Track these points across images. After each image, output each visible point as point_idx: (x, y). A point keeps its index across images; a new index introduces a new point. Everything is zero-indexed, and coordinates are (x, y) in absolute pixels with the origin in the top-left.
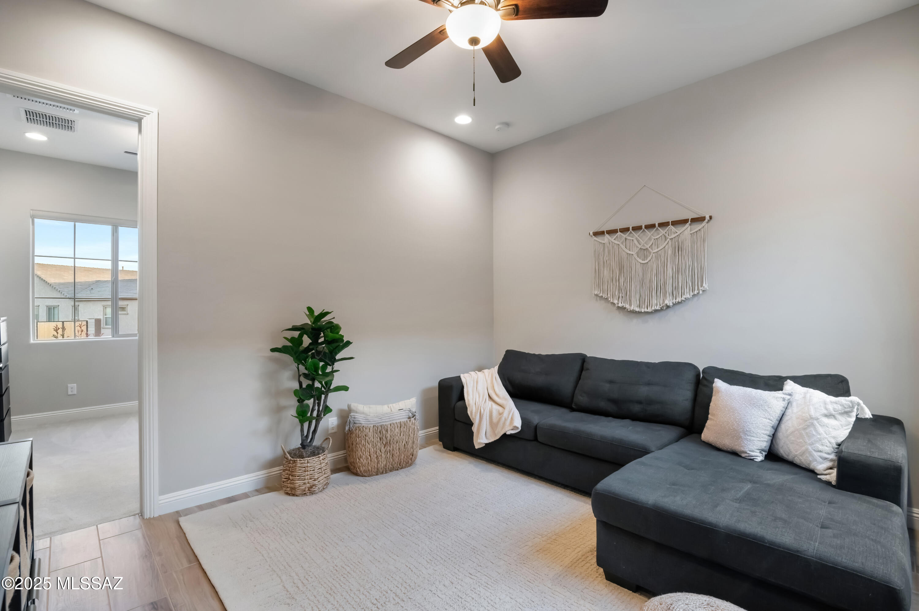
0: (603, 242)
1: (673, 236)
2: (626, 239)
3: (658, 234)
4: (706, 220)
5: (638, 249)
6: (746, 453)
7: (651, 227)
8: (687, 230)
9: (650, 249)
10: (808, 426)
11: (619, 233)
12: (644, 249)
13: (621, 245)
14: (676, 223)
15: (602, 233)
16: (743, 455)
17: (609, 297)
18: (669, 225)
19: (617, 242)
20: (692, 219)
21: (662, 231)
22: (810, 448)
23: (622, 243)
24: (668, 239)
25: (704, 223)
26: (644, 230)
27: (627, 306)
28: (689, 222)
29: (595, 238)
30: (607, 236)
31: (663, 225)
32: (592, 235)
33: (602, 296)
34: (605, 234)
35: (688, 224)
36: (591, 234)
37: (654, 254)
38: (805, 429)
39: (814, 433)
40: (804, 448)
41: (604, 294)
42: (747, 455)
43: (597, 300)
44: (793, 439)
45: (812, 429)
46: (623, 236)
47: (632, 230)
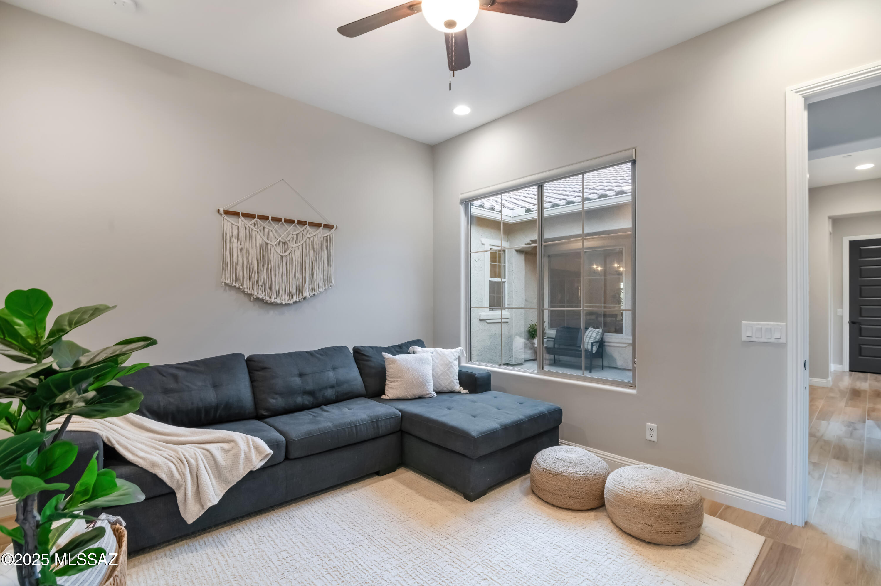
0: (237, 224)
1: (309, 236)
2: (264, 227)
3: (295, 231)
4: (334, 229)
5: (277, 241)
6: (430, 394)
7: (290, 222)
8: (321, 233)
9: (288, 242)
10: (450, 368)
11: (257, 219)
12: (282, 242)
13: (259, 232)
14: (312, 224)
15: (236, 214)
16: (428, 396)
17: (245, 288)
18: (306, 225)
19: (253, 227)
20: (324, 225)
21: (300, 229)
22: (453, 379)
23: (260, 231)
24: (306, 238)
25: (332, 231)
26: (282, 223)
27: (267, 298)
28: (322, 227)
29: (226, 217)
30: (242, 218)
31: (302, 223)
32: (223, 213)
33: (235, 286)
34: (240, 215)
35: (321, 228)
36: (222, 211)
37: (293, 249)
38: (448, 370)
39: (453, 370)
40: (450, 381)
41: (238, 284)
42: (430, 395)
43: (225, 290)
44: (442, 377)
45: (452, 369)
46: (261, 224)
47: (272, 220)
